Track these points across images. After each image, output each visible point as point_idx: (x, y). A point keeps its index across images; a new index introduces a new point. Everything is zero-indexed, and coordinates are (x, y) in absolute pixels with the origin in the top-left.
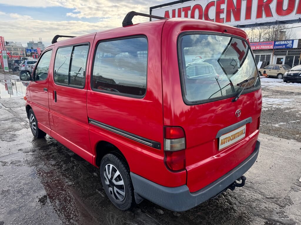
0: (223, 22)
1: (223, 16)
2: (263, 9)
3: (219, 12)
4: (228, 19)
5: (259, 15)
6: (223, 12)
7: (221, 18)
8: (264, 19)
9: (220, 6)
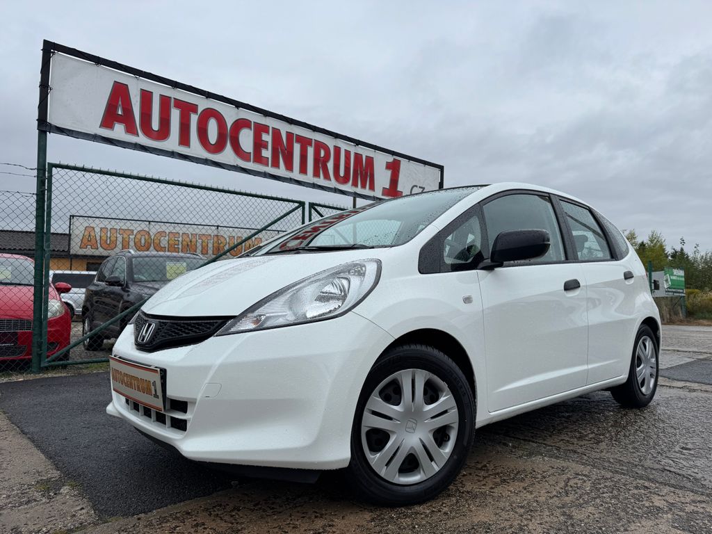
0: (268, 165)
1: (267, 153)
2: (320, 165)
3: (259, 145)
4: (276, 164)
5: (316, 174)
6: (266, 147)
7: (263, 155)
8: (321, 181)
9: (260, 136)
